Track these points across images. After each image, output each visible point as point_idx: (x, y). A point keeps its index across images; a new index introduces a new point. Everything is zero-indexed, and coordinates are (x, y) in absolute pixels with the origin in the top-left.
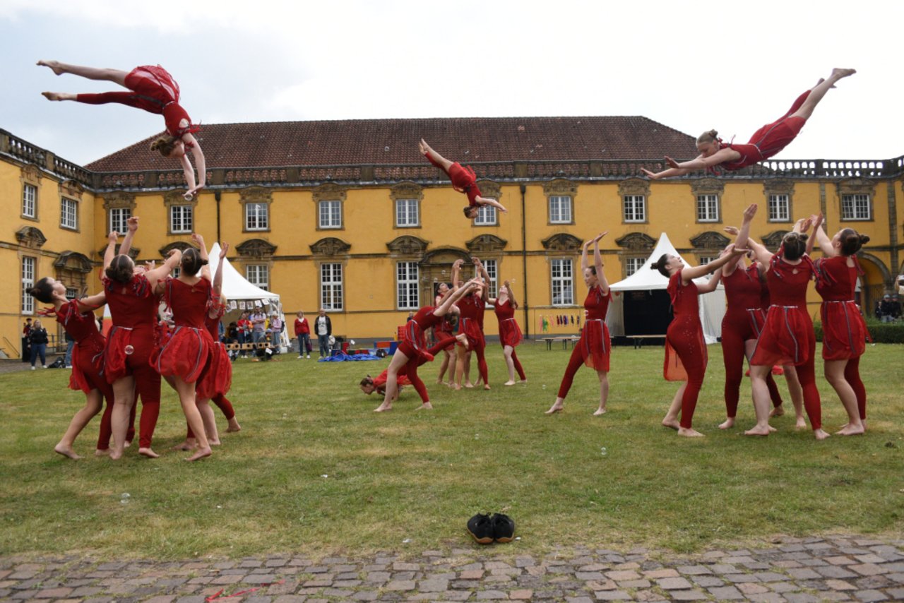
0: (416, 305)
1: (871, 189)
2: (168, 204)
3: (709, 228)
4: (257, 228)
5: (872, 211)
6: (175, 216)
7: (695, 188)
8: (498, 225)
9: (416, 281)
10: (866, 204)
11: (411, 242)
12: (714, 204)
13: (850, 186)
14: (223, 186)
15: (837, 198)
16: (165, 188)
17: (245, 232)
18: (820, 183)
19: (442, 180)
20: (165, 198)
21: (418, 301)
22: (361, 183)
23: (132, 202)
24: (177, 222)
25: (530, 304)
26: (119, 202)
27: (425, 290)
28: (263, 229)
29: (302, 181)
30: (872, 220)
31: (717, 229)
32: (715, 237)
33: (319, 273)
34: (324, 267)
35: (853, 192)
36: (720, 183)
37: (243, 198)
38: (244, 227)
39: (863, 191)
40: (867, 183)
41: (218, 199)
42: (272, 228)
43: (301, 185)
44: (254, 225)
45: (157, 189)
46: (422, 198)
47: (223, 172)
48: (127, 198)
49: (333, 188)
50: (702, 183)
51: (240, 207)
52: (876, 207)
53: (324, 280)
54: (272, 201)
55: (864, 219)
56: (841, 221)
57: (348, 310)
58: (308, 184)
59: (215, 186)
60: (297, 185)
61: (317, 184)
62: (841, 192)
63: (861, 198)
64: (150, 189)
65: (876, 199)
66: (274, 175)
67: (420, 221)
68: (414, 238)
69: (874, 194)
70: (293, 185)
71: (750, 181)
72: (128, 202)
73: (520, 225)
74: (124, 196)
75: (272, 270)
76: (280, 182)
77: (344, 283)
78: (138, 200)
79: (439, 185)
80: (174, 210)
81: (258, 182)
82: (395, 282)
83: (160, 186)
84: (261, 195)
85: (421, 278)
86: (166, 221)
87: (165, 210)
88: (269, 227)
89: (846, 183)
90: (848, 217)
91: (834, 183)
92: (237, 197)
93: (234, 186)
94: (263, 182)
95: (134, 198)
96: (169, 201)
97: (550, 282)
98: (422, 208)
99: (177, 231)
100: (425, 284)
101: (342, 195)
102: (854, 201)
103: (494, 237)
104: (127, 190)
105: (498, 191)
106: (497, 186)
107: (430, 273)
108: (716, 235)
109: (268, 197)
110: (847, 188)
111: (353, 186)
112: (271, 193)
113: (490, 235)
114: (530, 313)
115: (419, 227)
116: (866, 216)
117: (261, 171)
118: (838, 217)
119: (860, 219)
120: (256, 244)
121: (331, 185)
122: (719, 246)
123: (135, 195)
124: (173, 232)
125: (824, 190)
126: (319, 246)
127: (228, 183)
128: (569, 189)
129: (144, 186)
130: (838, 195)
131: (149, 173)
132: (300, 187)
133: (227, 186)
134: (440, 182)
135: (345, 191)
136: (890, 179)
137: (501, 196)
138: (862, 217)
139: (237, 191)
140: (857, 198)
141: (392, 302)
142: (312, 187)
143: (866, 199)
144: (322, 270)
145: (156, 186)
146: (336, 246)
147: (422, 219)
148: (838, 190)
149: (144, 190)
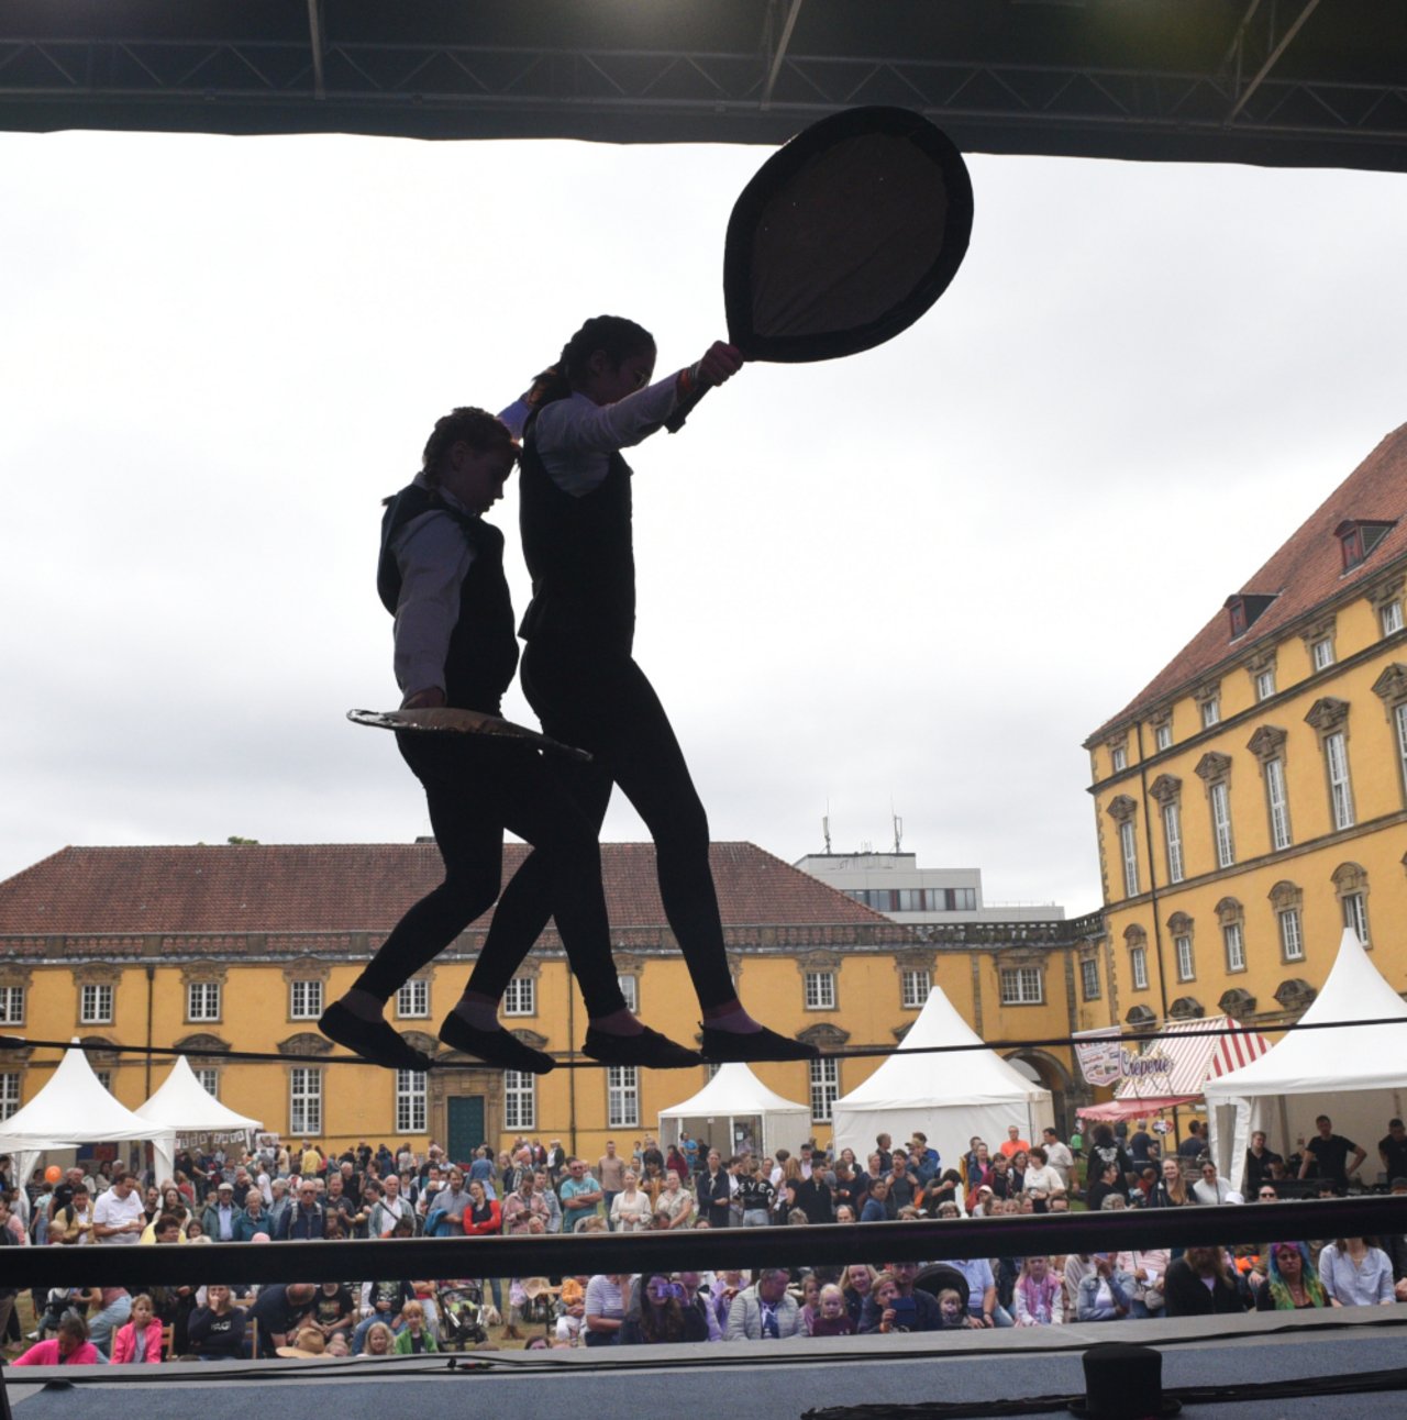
0: (422, 1126)
1: (1041, 962)
2: (79, 982)
3: (821, 1019)
4: (204, 1017)
5: (1044, 991)
6: (87, 998)
7: (802, 964)
8: (535, 1016)
9: (423, 1093)
10: (1036, 981)
11: (417, 1039)
12: (829, 985)
13: (1012, 958)
14: (157, 959)
15: (995, 974)
16: (75, 960)
17: (187, 1023)
18: (971, 954)
19: (463, 952)
20: (74, 973)
21: (425, 1120)
22: (351, 957)
23: (26, 978)
24: (90, 1007)
25: (579, 1124)
26: (9, 978)
27: (435, 1106)
28: (212, 1019)
29: (268, 953)
30: (1044, 1004)
31: (833, 1019)
32: (829, 1032)
33: (289, 1081)
34: (295, 1074)
35: (1017, 966)
36: (835, 957)
37: (186, 976)
38: (186, 1016)
39: (1029, 965)
40: (1036, 954)
41: (151, 977)
42: (225, 1018)
43: (268, 959)
44: (200, 1013)
45: (64, 961)
46: (434, 979)
47: (159, 939)
48: (20, 973)
49: (312, 964)
50: (812, 957)
51: (181, 988)
52: (1049, 984)
53: (295, 1091)
54: (226, 980)
55: (1034, 1001)
56: (1002, 1006)
57: (328, 1134)
58: (277, 958)
59: (146, 959)
60: (263, 958)
61: (290, 958)
62: (1000, 966)
63: (1029, 974)
64: (54, 961)
65: (1048, 975)
66: (229, 944)
67: (430, 1011)
68: (422, 1034)
69: (1047, 968)
70: (256, 958)
71: (876, 953)
72: (21, 978)
73: (566, 1015)
74: (15, 969)
75: (224, 1078)
76: (238, 953)
77: (323, 1096)
78: (36, 976)
79: (456, 961)
80: (87, 990)
81: (208, 953)
82: (394, 1094)
83: (68, 956)
84: (211, 972)
85: (429, 1089)
86: (74, 1006)
87: (74, 989)
88: (221, 1016)
89: (1006, 954)
90: (1011, 999)
91: (990, 954)
92: (177, 974)
93: (174, 959)
94: (214, 954)
95: (30, 972)
96: (80, 978)
97: (606, 1095)
98: (433, 992)
99: (89, 1021)
100: (435, 1098)
101: (324, 973)
102: (1020, 977)
103: (530, 1032)
104: (20, 961)
105: (536, 969)
106: (535, 962)
107: (442, 1083)
108: (829, 1027)
109: (221, 975)
110: (1009, 961)
111: (339, 961)
112: (226, 970)
113: (526, 1030)
114: (579, 1136)
115: (429, 1019)
116: (1037, 998)
117: (212, 937)
118: (996, 1001)
119: (1028, 1001)
120: (203, 1041)
121: (308, 960)
122: (835, 1042)
123: (32, 968)
124: (84, 1021)
125: (976, 964)
126: (290, 1044)
127: (164, 954)
128: (633, 966)
129: (44, 956)
130: (997, 970)
131: (54, 938)
132: (266, 962)
133: (163, 959)
134: (458, 956)
135: (328, 968)
136: (1067, 948)
137: (540, 976)
138: (1031, 998)
139: (178, 966)
140: (1023, 974)
141: (390, 1123)
142: (284, 962)
143: (1035, 974)
144: (292, 1077)
145: (63, 956)
146: (313, 1044)
147: (433, 1008)
148: (996, 964)
149: (46, 961)
